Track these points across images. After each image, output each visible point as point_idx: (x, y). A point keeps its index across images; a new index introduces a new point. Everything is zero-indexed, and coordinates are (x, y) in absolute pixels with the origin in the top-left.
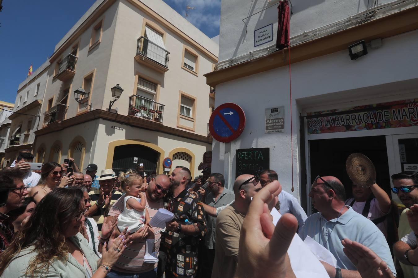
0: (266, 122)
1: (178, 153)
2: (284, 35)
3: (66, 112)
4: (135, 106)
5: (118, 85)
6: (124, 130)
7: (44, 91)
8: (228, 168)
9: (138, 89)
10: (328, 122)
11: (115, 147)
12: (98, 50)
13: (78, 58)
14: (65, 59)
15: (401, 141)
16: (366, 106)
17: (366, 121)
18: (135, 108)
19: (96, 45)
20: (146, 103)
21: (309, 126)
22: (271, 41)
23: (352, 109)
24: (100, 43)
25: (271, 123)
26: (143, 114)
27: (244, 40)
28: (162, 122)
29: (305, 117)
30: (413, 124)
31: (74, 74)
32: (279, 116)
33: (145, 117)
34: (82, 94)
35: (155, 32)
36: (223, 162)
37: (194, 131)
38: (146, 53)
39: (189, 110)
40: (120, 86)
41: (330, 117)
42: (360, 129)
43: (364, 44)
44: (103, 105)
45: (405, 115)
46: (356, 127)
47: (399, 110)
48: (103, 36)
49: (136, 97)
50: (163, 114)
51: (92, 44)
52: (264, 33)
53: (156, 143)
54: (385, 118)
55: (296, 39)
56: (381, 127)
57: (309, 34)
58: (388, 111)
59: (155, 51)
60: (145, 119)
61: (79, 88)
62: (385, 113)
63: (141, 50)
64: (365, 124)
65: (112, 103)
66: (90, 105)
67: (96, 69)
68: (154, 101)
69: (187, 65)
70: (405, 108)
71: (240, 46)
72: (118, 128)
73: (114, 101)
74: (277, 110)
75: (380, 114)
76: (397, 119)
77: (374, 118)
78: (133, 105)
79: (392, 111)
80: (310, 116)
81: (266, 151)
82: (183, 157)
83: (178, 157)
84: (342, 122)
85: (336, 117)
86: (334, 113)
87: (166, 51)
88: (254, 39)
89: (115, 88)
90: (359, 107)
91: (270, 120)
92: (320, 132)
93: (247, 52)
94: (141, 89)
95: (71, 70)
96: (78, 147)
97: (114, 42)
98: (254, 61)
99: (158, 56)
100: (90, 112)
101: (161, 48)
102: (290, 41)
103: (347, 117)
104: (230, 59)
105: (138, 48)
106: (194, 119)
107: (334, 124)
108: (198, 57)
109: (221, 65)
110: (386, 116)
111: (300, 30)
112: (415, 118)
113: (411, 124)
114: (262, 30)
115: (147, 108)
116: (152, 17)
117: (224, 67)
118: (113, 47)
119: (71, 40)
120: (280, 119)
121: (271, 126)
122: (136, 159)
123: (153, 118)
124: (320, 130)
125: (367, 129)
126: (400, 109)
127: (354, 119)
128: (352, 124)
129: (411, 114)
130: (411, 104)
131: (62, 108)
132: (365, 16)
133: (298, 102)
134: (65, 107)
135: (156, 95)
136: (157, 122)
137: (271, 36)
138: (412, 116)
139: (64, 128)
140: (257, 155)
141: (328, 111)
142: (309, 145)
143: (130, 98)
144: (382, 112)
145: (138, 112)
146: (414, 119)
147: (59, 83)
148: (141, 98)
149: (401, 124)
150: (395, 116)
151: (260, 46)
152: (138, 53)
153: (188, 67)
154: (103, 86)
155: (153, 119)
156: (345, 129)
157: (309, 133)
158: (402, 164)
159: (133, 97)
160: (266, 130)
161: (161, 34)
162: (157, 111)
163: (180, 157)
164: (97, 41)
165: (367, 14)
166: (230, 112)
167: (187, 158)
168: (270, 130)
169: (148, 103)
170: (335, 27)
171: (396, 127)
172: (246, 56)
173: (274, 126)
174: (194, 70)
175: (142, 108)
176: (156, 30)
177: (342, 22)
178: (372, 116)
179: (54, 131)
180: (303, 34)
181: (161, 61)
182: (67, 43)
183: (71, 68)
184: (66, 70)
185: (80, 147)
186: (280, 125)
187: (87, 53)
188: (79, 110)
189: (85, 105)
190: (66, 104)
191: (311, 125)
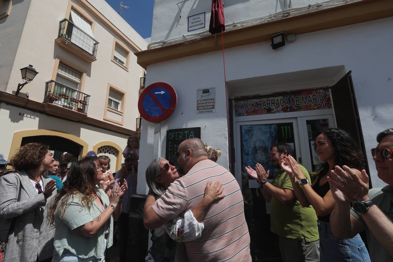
0: (198, 102)
1: (104, 146)
4: (54, 92)
5: (30, 65)
6: (37, 119)
8: (157, 149)
9: (58, 75)
10: (252, 105)
11: (23, 137)
15: (308, 122)
17: (283, 105)
18: (53, 95)
19: (3, 17)
20: (68, 91)
21: (236, 108)
22: (204, 28)
24: (8, 15)
25: (203, 103)
26: (63, 102)
27: (177, 24)
28: (86, 114)
29: (233, 99)
30: (316, 108)
32: (210, 97)
33: (66, 107)
35: (83, 19)
37: (122, 125)
38: (71, 38)
39: (118, 103)
40: (33, 67)
41: (254, 100)
42: (278, 111)
43: (283, 36)
44: (8, 87)
45: (310, 101)
47: (306, 96)
49: (56, 83)
50: (88, 105)
52: (198, 20)
53: (78, 134)
54: (296, 103)
55: (226, 27)
56: (294, 110)
57: (237, 25)
58: (298, 97)
59: (82, 38)
60: (66, 109)
63: (65, 33)
64: (282, 108)
65: (20, 86)
68: (77, 90)
69: (117, 58)
70: (310, 95)
71: (174, 30)
72: (29, 116)
73: (23, 85)
74: (208, 91)
75: (292, 99)
76: (305, 104)
77: (289, 103)
78: (50, 91)
79: (302, 97)
80: (237, 99)
81: (197, 131)
82: (110, 151)
83: (103, 151)
84: (264, 105)
85: (259, 101)
87: (94, 40)
88: (187, 25)
89: (26, 68)
91: (202, 100)
92: (246, 114)
93: (180, 35)
94: (62, 75)
97: (28, 17)
98: (187, 43)
99: (84, 43)
101: (88, 35)
103: (268, 101)
105: (60, 30)
106: (122, 113)
107: (258, 107)
108: (130, 53)
110: (297, 101)
111: (230, 21)
112: (317, 103)
113: (315, 108)
114: (195, 17)
115: (68, 97)
117: (156, 48)
118: (26, 22)
120: (211, 99)
121: (202, 106)
123: (76, 108)
125: (284, 112)
127: (273, 103)
128: (272, 107)
129: (314, 100)
130: (314, 92)
133: (227, 84)
135: (80, 84)
136: (80, 113)
137: (204, 24)
138: (315, 102)
141: (252, 95)
144: (294, 98)
145: (56, 100)
148: (62, 85)
149: (308, 108)
150: (303, 102)
151: (193, 31)
152: (60, 36)
153: (118, 61)
154: (11, 65)
155: (76, 109)
156: (267, 112)
157: (236, 116)
158: (310, 141)
159: (51, 82)
160: (197, 110)
161: (89, 22)
162: (81, 101)
163: (106, 151)
164: (4, 13)
165: (283, 14)
166: (162, 91)
167: (114, 152)
168: (201, 110)
169: (70, 92)
170: (259, 21)
171: (304, 110)
172: (179, 39)
173: (205, 106)
174: (125, 65)
175: (62, 96)
176: (83, 17)
177: (264, 18)
178: (287, 101)
180: (233, 24)
181: (88, 50)
186: (211, 106)
191: (238, 109)
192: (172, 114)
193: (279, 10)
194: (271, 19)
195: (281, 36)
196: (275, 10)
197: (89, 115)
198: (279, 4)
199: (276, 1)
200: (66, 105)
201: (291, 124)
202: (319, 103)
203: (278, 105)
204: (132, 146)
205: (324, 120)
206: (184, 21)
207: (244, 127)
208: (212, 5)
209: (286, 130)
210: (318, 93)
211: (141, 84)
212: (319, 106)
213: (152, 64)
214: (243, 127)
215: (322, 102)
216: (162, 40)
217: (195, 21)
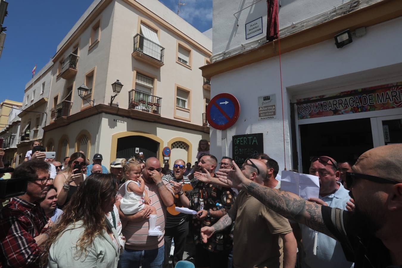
0: (259, 109)
1: (176, 142)
2: (273, 28)
3: (71, 108)
4: (135, 100)
5: (118, 80)
6: (126, 123)
7: (49, 89)
10: (316, 107)
11: (118, 139)
12: (97, 48)
13: (79, 57)
14: (67, 58)
15: (384, 123)
16: (352, 91)
17: (352, 105)
18: (134, 102)
19: (95, 44)
20: (144, 96)
22: (261, 33)
23: (339, 95)
24: (99, 42)
25: (264, 110)
26: (142, 107)
27: (236, 33)
28: (160, 114)
29: (295, 103)
30: (396, 107)
31: (76, 73)
32: (271, 104)
33: (145, 110)
34: (85, 90)
35: (150, 30)
36: (220, 148)
37: (190, 122)
38: (143, 50)
39: (185, 101)
40: (119, 82)
41: (318, 102)
42: (347, 112)
43: (349, 32)
44: (105, 100)
45: (388, 98)
46: (343, 111)
47: (382, 94)
48: (101, 34)
49: (135, 91)
50: (161, 106)
51: (91, 43)
52: (255, 26)
53: (155, 133)
54: (370, 102)
55: (285, 30)
56: (366, 110)
57: (297, 26)
58: (373, 95)
59: (151, 47)
60: (145, 112)
61: (82, 85)
62: (370, 96)
63: (138, 46)
64: (351, 108)
65: (113, 98)
66: (92, 101)
67: (96, 66)
68: (151, 94)
69: (181, 59)
70: (388, 92)
71: (232, 39)
72: (119, 121)
73: (115, 96)
74: (269, 98)
75: (365, 98)
76: (381, 102)
77: (360, 102)
78: (132, 99)
79: (377, 95)
80: (299, 103)
81: (260, 137)
82: (181, 146)
83: (176, 146)
84: (330, 107)
85: (324, 103)
86: (322, 98)
87: (161, 47)
88: (245, 33)
89: (115, 83)
90: (345, 92)
91: (263, 107)
92: (309, 117)
93: (239, 45)
94: (139, 83)
95: (74, 68)
96: (83, 140)
97: (112, 40)
98: (246, 53)
99: (153, 52)
100: (92, 107)
101: (156, 44)
102: (280, 33)
103: (334, 102)
104: (223, 52)
105: (134, 45)
106: (189, 110)
107: (322, 109)
108: (191, 51)
109: (215, 58)
110: (371, 99)
111: (289, 22)
112: (398, 100)
113: (394, 106)
114: (252, 23)
115: (145, 101)
116: (147, 14)
117: (218, 59)
119: (72, 40)
120: (272, 106)
121: (264, 113)
122: (137, 149)
123: (152, 110)
124: (309, 115)
125: (353, 113)
127: (341, 104)
128: (339, 108)
129: (393, 97)
130: (394, 88)
131: (66, 105)
132: (349, 6)
133: (288, 89)
134: (70, 103)
135: (153, 88)
136: (155, 114)
137: (261, 29)
138: (394, 99)
139: (69, 124)
140: (252, 140)
141: (316, 97)
142: (300, 129)
143: (129, 92)
144: (367, 96)
145: (137, 106)
147: (62, 81)
148: (140, 92)
149: (385, 107)
150: (379, 99)
151: (251, 39)
152: (135, 50)
153: (182, 61)
154: (105, 82)
155: (152, 111)
156: (333, 113)
157: (299, 118)
159: (132, 91)
160: (259, 117)
161: (155, 31)
162: (155, 103)
163: (178, 146)
164: (96, 40)
165: (351, 4)
166: (226, 101)
167: (185, 147)
168: (264, 116)
169: (146, 97)
171: (380, 109)
172: (238, 48)
173: (266, 113)
174: (188, 64)
175: (141, 102)
178: (357, 100)
179: (61, 127)
180: (292, 26)
181: (157, 57)
182: (68, 43)
183: (73, 67)
184: (69, 69)
185: (85, 139)
186: (272, 112)
187: (87, 52)
188: (83, 106)
189: (88, 101)
190: (70, 100)
191: (300, 111)
192: (236, 122)
195: (346, 34)
197: (162, 116)
200: (144, 109)
202: (400, 100)
203: (346, 106)
204: (203, 148)
211: (204, 79)
212: (400, 103)
213: (216, 75)
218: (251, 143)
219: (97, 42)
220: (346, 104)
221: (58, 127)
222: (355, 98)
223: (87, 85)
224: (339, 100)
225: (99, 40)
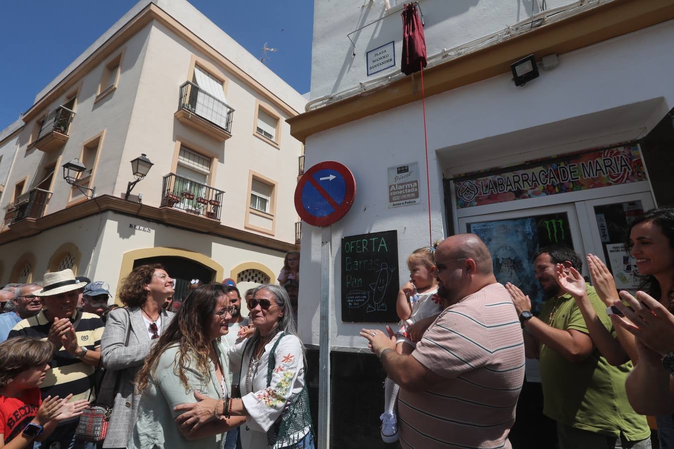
0: (390, 190)
1: (247, 270)
3: (47, 203)
4: (174, 191)
5: (143, 155)
6: (153, 232)
7: (9, 169)
8: (327, 269)
9: (180, 165)
10: (487, 187)
11: (135, 260)
12: (111, 100)
13: (75, 114)
14: (52, 114)
15: (598, 210)
16: (542, 159)
17: (544, 183)
18: (172, 195)
19: (108, 92)
20: (193, 187)
21: (458, 195)
22: (393, 66)
24: (115, 89)
25: (399, 190)
26: (186, 205)
27: (350, 67)
28: (220, 220)
29: (451, 179)
30: (612, 183)
31: (65, 141)
32: (410, 179)
33: (191, 211)
34: (78, 169)
35: (211, 78)
37: (273, 236)
38: (195, 109)
39: (265, 201)
40: (147, 157)
41: (490, 178)
42: (537, 194)
43: (533, 61)
44: (116, 188)
45: (598, 170)
46: (530, 192)
47: (590, 163)
48: (120, 79)
49: (176, 177)
50: (221, 206)
51: (101, 90)
52: (382, 55)
53: (209, 253)
54: (571, 175)
55: (431, 61)
56: (567, 190)
57: (449, 54)
58: (575, 165)
59: (211, 106)
60: (191, 214)
61: (73, 160)
62: (571, 168)
63: (187, 102)
64: (542, 188)
65: (131, 185)
66: (91, 190)
67: (105, 130)
68: (206, 184)
69: (262, 130)
70: (597, 159)
71: (344, 77)
72: (142, 228)
73: (135, 183)
74: (406, 168)
75: (564, 172)
76: (589, 176)
77: (556, 177)
78: (169, 190)
79: (581, 165)
80: (458, 179)
81: (391, 236)
82: (256, 278)
83: (246, 278)
84: (509, 185)
85: (498, 179)
87: (228, 107)
88: (366, 65)
89: (138, 159)
91: (397, 185)
92: (476, 203)
93: (355, 84)
94: (184, 164)
95: (62, 132)
96: (65, 263)
97: (140, 86)
98: (367, 94)
99: (214, 114)
100: (91, 200)
101: (219, 101)
103: (515, 177)
104: (329, 96)
105: (181, 99)
106: (273, 216)
107: (497, 189)
108: (280, 120)
109: (314, 105)
110: (574, 172)
112: (614, 172)
113: (610, 182)
114: (378, 52)
115: (194, 196)
116: (208, 55)
117: (319, 107)
118: (137, 95)
119: (65, 84)
120: (412, 182)
121: (398, 195)
123: (205, 212)
124: (475, 201)
125: (547, 195)
126: (591, 161)
127: (526, 180)
128: (524, 187)
129: (607, 168)
130: (606, 152)
131: (39, 195)
132: (529, 25)
133: (440, 154)
134: (46, 194)
135: (210, 175)
136: (213, 220)
137: (393, 59)
138: (609, 171)
139: (41, 232)
140: (377, 243)
144: (566, 167)
145: (177, 202)
146: (613, 174)
147: (38, 155)
148: (184, 179)
149: (595, 183)
150: (585, 171)
151: (376, 75)
152: (181, 107)
153: (263, 134)
154: (119, 157)
155: (205, 214)
156: (514, 196)
157: (459, 207)
158: (604, 245)
159: (169, 176)
160: (390, 202)
161: (220, 81)
162: (211, 200)
163: (250, 277)
164: (110, 86)
165: (532, 22)
166: (331, 175)
167: (262, 279)
168: (398, 200)
169: (196, 188)
170: (488, 42)
171: (589, 188)
172: (354, 89)
173: (403, 194)
174: (273, 139)
175: (185, 195)
176: (212, 75)
177: (497, 35)
178: (551, 173)
179: (22, 238)
180: (442, 53)
181: (219, 122)
182: (58, 91)
183: (61, 130)
184: (52, 132)
185: (69, 262)
186: (413, 193)
187: (92, 106)
188: (71, 199)
189: (82, 189)
190: (48, 188)
191: (461, 195)
192: (348, 210)
193: (524, 17)
194: (509, 35)
195: (530, 61)
196: (516, 18)
197: (223, 223)
198: (523, 8)
199: (517, 3)
200: (191, 209)
201: (564, 216)
202: (618, 172)
203: (535, 184)
204: (291, 266)
205: (632, 204)
206: (360, 59)
207: (475, 225)
208: (404, 28)
209: (555, 226)
210: (615, 155)
211: (299, 166)
212: (619, 178)
213: (314, 134)
214: (472, 226)
215: (625, 170)
216: (327, 95)
217: (377, 57)
218: (376, 249)
219: (110, 90)
220: (535, 181)
221: (16, 240)
222: (548, 170)
223: (84, 162)
224: (522, 175)
225: (116, 86)
